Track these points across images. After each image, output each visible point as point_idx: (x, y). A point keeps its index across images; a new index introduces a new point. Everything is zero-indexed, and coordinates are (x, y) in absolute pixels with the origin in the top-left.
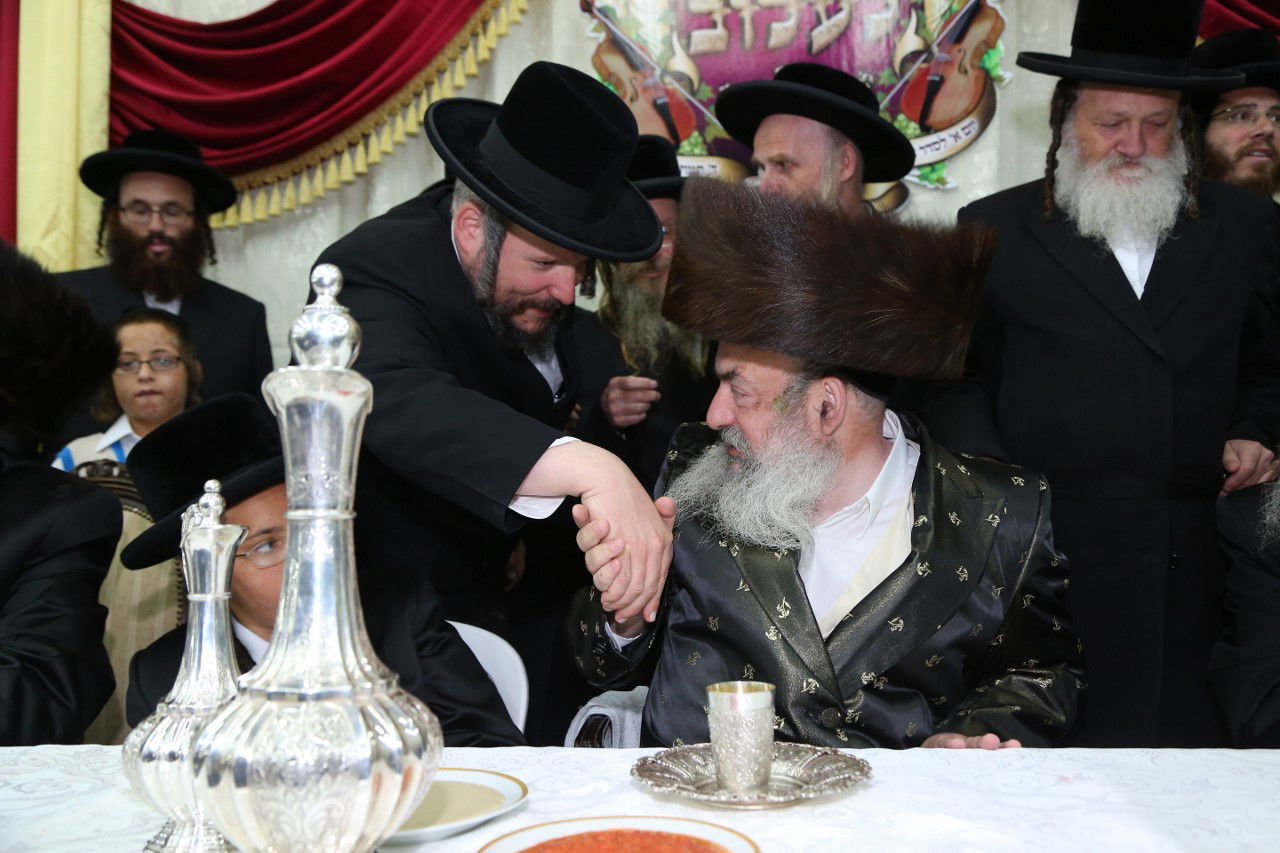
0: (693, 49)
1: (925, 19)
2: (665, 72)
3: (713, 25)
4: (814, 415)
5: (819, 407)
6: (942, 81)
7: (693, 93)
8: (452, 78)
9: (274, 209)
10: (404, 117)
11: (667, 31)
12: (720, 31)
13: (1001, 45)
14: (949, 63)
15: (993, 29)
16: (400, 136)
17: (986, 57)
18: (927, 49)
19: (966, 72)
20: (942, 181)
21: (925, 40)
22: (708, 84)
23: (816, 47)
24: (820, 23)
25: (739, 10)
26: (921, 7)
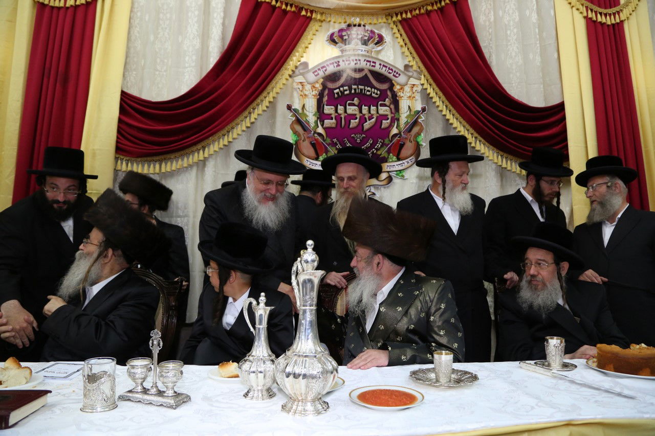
0: (324, 126)
2: (315, 132)
3: (332, 119)
4: (375, 266)
5: (377, 263)
6: (404, 144)
7: (324, 141)
8: (241, 127)
9: (174, 168)
10: (223, 139)
11: (316, 119)
12: (334, 121)
13: (422, 134)
14: (406, 139)
15: (420, 129)
16: (221, 146)
18: (400, 133)
19: (411, 142)
20: (403, 176)
22: (329, 138)
23: (365, 129)
24: (366, 122)
25: (341, 114)
26: (398, 120)
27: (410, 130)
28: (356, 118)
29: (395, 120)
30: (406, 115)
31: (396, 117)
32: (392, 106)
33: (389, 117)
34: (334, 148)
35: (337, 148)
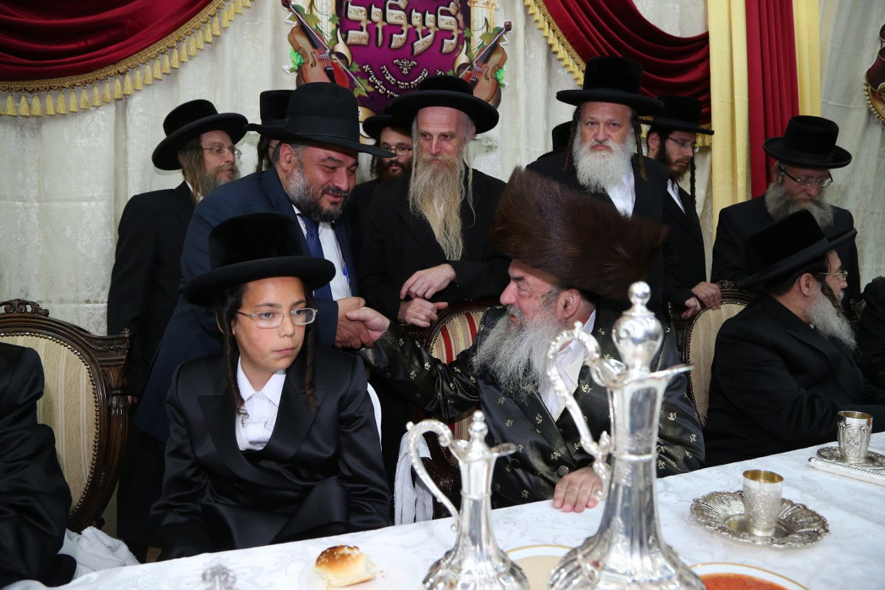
0: (348, 41)
1: (471, 47)
2: (332, 52)
3: (361, 29)
4: (560, 306)
5: (563, 303)
6: (477, 82)
7: (348, 68)
9: (73, 108)
11: (334, 27)
12: (364, 33)
13: (505, 68)
14: (480, 73)
15: (502, 59)
17: (498, 73)
18: (471, 63)
19: (488, 79)
21: (470, 58)
22: (357, 63)
23: (415, 52)
24: (418, 39)
25: (376, 23)
26: (469, 40)
27: (486, 59)
28: (402, 32)
29: (464, 39)
30: (480, 34)
31: (465, 36)
32: (460, 17)
33: (455, 34)
34: (365, 82)
35: (369, 82)
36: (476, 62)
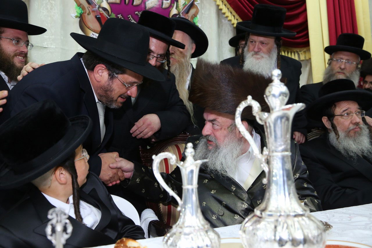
0: (109, 1)
1: (178, 5)
7: (109, 16)
15: (196, 11)
17: (194, 19)
18: (179, 14)
21: (178, 11)
23: (147, 7)
24: (149, 0)
26: (177, 1)
27: (187, 11)
36: (182, 13)
